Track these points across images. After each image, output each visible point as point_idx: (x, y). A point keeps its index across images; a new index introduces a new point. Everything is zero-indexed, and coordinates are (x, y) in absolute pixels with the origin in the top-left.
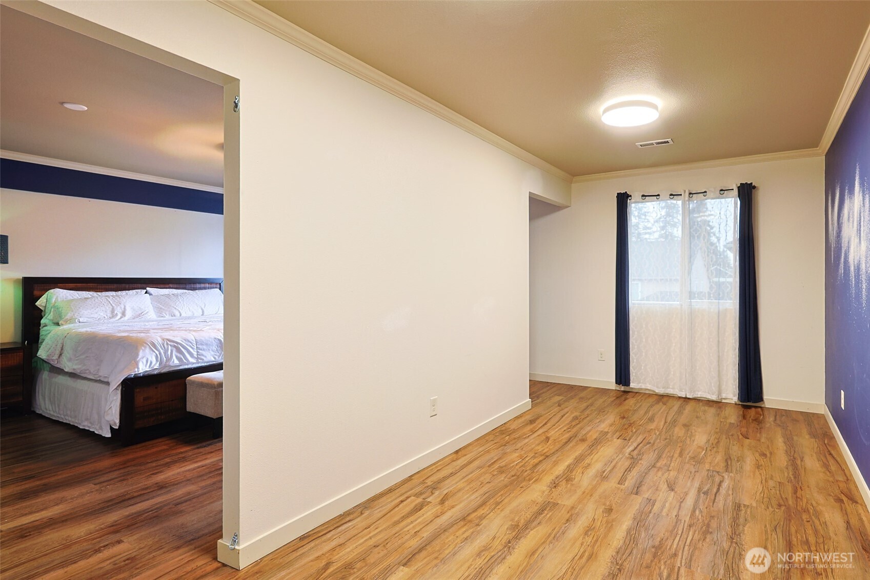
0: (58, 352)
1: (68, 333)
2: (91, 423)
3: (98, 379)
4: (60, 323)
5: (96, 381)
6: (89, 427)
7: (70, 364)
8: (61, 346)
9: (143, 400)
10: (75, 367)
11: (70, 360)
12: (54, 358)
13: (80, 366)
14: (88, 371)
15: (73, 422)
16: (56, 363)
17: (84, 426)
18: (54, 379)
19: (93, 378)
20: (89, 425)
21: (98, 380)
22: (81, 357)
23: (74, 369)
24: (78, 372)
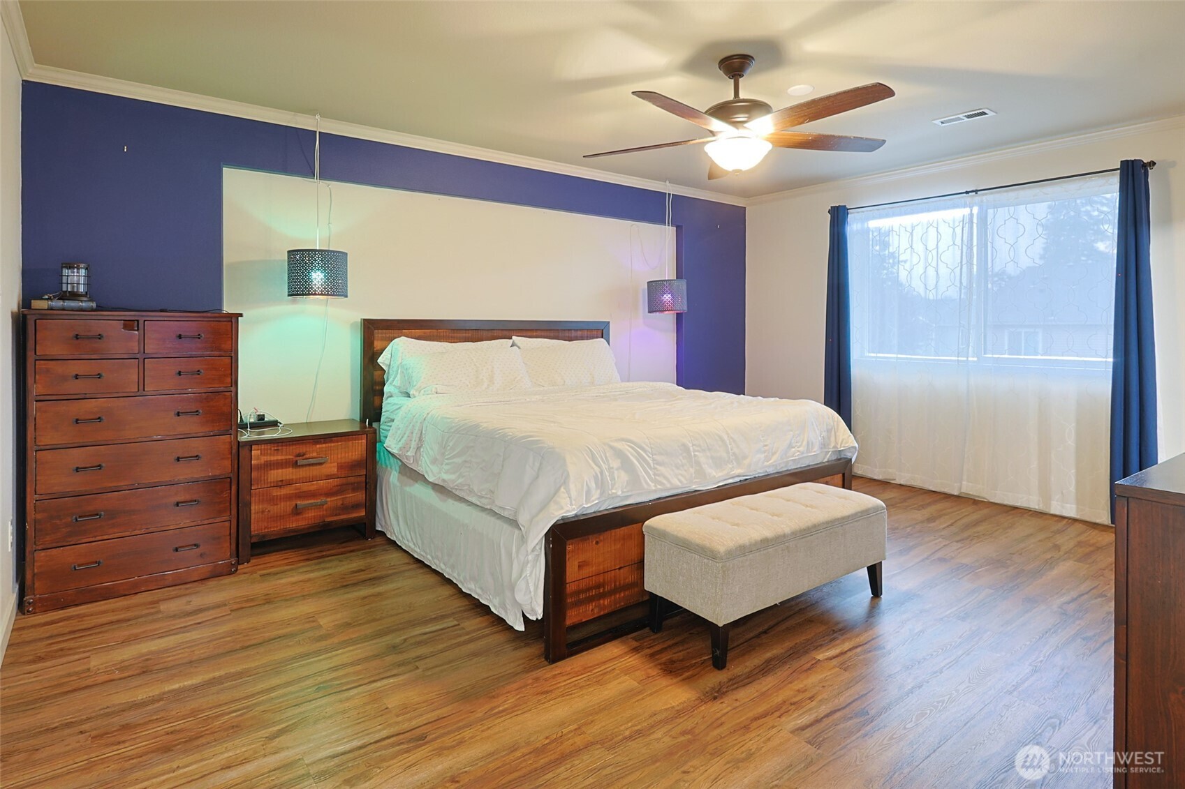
0: (414, 445)
1: (428, 414)
2: (481, 589)
3: (488, 507)
4: (411, 393)
5: (483, 509)
6: (478, 595)
7: (435, 469)
8: (419, 435)
9: (579, 566)
10: (446, 477)
11: (434, 461)
12: (409, 454)
13: (452, 477)
14: (466, 488)
15: (449, 574)
16: (412, 462)
17: (470, 590)
18: (408, 489)
19: (478, 503)
20: (479, 591)
21: (486, 509)
22: (455, 460)
23: (444, 481)
24: (450, 486)
